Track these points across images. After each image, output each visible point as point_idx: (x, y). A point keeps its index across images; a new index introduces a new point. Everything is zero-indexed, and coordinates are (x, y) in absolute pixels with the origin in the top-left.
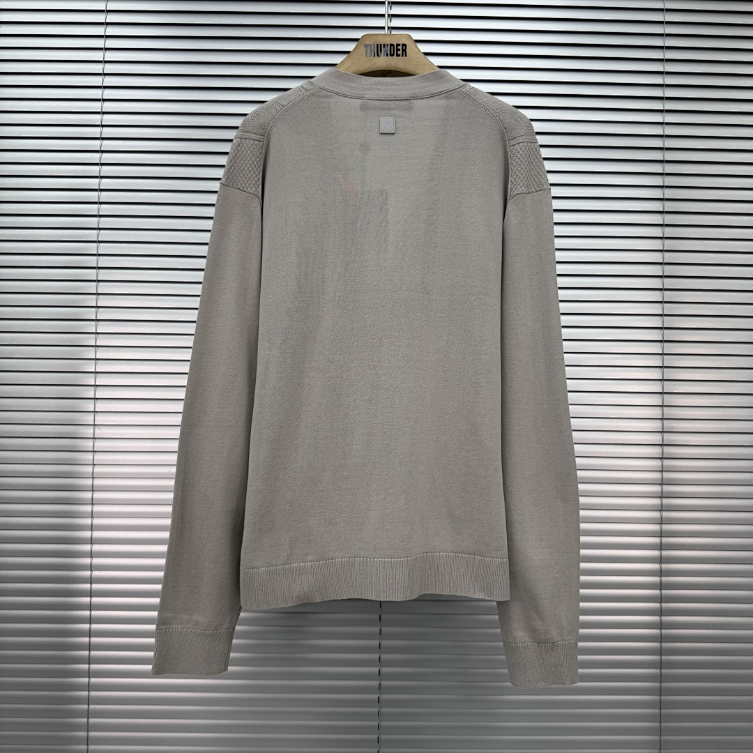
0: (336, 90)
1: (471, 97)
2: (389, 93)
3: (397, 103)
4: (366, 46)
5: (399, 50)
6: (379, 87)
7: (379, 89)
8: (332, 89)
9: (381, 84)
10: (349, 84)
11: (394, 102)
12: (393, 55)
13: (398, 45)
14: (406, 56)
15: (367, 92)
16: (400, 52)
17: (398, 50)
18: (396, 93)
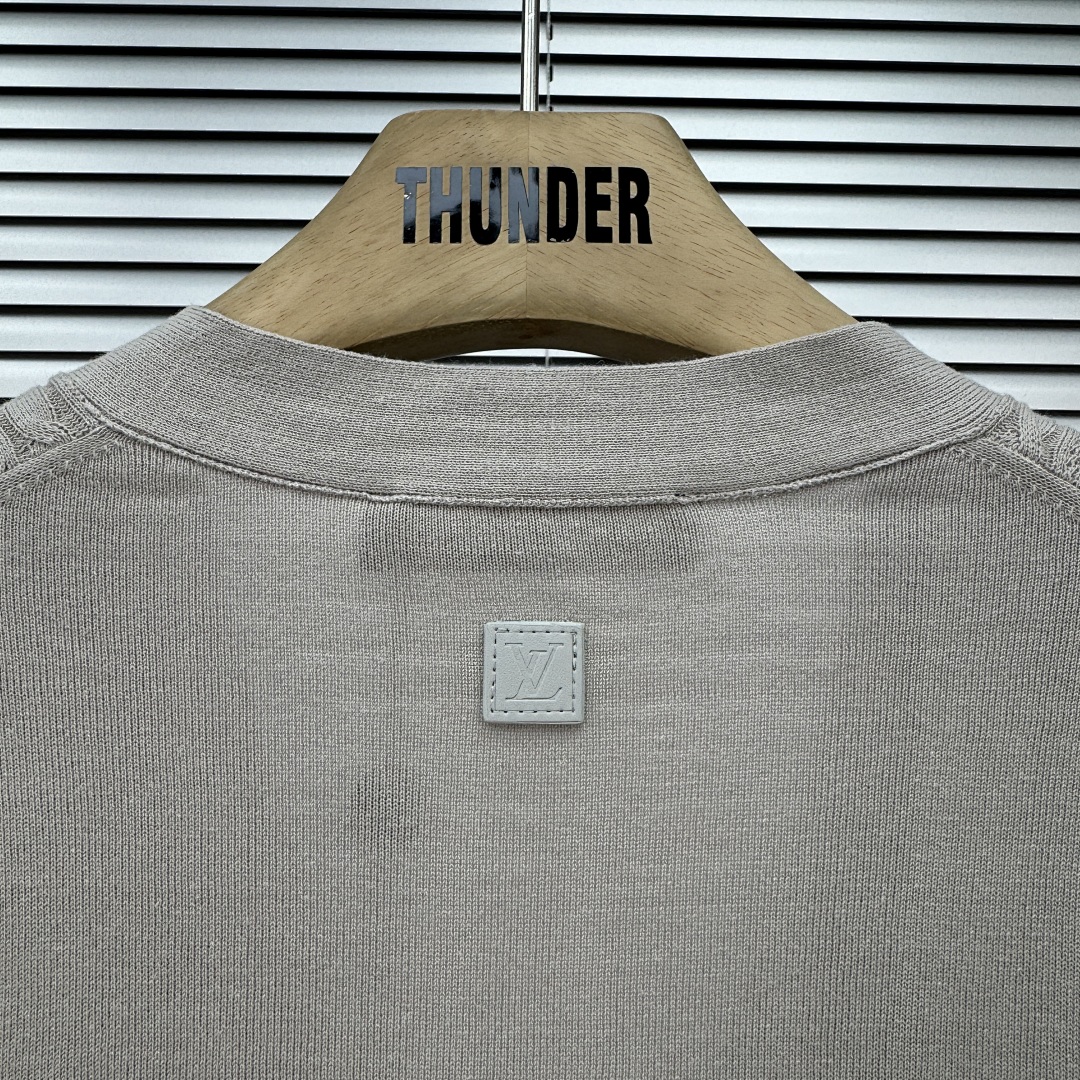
0: (210, 444)
1: (1055, 492)
2: (542, 464)
3: (600, 528)
4: (409, 180)
5: (604, 203)
6: (480, 425)
7: (480, 440)
8: (190, 438)
9: (496, 406)
10: (292, 405)
11: (575, 521)
12: (566, 234)
13: (597, 175)
14: (645, 238)
15: (405, 458)
16: (608, 218)
17: (598, 203)
18: (589, 465)
